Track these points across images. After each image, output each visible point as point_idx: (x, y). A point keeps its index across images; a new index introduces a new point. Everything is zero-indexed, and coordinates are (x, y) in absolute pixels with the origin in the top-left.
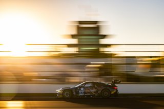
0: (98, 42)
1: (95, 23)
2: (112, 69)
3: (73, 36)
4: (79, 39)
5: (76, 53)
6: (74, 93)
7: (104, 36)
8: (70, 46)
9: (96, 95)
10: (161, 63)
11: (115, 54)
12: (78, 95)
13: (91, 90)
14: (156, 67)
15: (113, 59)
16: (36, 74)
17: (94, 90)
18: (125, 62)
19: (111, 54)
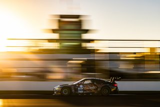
0: (81, 37)
1: (77, 17)
2: (95, 65)
3: (54, 31)
4: (60, 34)
5: (57, 48)
6: (73, 91)
7: (86, 31)
8: (50, 41)
9: (96, 92)
10: (146, 59)
11: (98, 50)
12: (77, 92)
13: (91, 88)
14: (140, 64)
15: (96, 55)
16: (15, 70)
17: (94, 87)
18: (108, 59)
19: (94, 50)
